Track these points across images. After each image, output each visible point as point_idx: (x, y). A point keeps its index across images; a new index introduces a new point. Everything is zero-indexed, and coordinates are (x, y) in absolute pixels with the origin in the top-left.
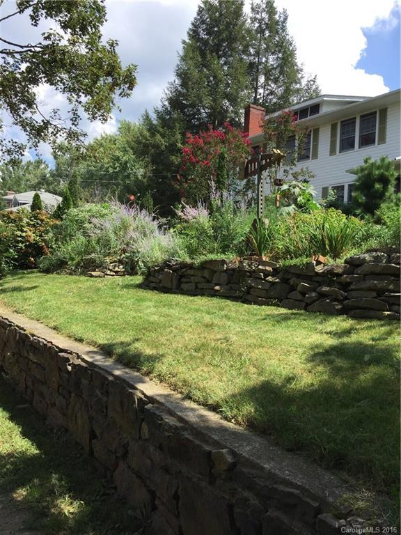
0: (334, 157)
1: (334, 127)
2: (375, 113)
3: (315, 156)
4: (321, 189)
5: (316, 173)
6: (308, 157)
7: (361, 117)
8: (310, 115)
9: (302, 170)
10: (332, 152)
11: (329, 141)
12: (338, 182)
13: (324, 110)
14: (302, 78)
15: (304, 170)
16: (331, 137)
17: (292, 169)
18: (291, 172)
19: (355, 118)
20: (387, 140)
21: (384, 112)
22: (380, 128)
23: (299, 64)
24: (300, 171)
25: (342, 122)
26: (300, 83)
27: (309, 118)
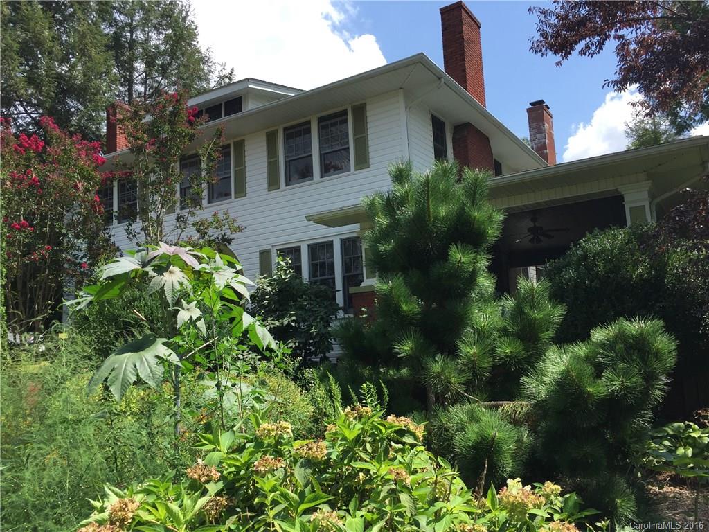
0: (276, 193)
1: (271, 139)
2: (345, 113)
3: (241, 191)
4: (257, 255)
5: (244, 224)
6: (228, 195)
7: (321, 120)
8: (225, 116)
9: (215, 215)
10: (273, 184)
11: (265, 165)
12: (288, 240)
13: (250, 106)
14: (210, 72)
15: (221, 216)
16: (269, 157)
17: (193, 214)
18: (191, 220)
19: (309, 122)
20: (371, 161)
21: (360, 112)
22: (356, 141)
23: (203, 50)
24: (211, 219)
25: (285, 129)
26: (207, 80)
27: (224, 119)
